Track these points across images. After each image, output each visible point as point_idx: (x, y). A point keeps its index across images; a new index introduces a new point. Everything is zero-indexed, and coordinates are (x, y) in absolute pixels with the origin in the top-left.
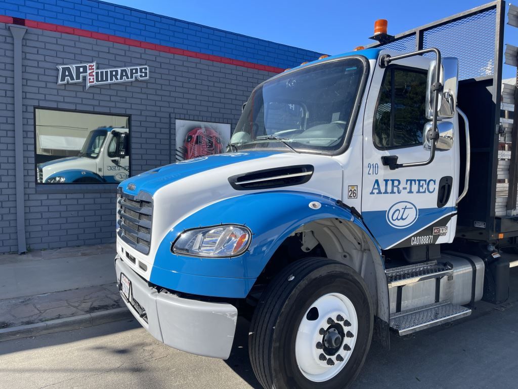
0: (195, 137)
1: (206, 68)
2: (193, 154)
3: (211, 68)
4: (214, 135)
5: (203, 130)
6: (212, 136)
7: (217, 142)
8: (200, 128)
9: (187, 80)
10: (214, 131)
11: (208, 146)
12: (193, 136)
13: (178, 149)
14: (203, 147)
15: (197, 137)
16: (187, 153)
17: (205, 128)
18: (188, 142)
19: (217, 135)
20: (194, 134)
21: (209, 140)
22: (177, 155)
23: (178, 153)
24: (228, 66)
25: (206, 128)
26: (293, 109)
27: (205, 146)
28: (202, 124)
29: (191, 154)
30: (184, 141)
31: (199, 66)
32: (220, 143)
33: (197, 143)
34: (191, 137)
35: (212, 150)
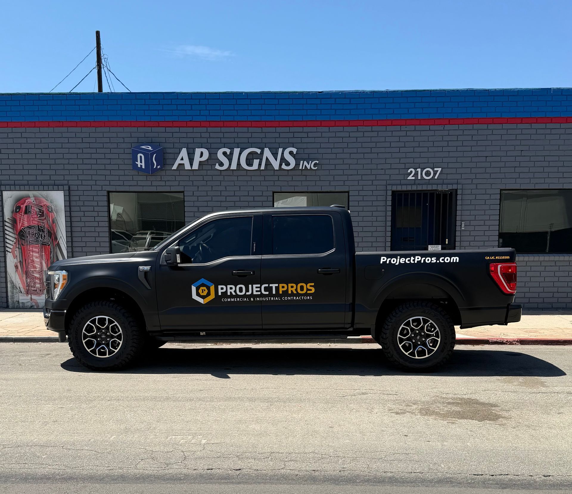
0: (23, 207)
1: (33, 135)
2: (22, 224)
3: (38, 135)
4: (45, 203)
5: (32, 199)
6: (42, 204)
7: (49, 211)
8: (29, 197)
9: (12, 151)
10: (44, 200)
11: (39, 216)
12: (22, 206)
13: (7, 220)
14: (33, 216)
15: (26, 206)
16: (16, 224)
17: (34, 197)
18: (16, 212)
19: (49, 204)
20: (23, 204)
21: (39, 209)
22: (6, 226)
23: (7, 224)
24: (57, 129)
25: (36, 198)
26: (143, 167)
27: (36, 216)
28: (31, 193)
29: (21, 224)
30: (13, 212)
31: (24, 135)
32: (52, 211)
33: (26, 212)
34: (19, 208)
35: (43, 220)
